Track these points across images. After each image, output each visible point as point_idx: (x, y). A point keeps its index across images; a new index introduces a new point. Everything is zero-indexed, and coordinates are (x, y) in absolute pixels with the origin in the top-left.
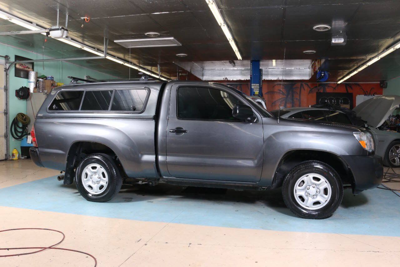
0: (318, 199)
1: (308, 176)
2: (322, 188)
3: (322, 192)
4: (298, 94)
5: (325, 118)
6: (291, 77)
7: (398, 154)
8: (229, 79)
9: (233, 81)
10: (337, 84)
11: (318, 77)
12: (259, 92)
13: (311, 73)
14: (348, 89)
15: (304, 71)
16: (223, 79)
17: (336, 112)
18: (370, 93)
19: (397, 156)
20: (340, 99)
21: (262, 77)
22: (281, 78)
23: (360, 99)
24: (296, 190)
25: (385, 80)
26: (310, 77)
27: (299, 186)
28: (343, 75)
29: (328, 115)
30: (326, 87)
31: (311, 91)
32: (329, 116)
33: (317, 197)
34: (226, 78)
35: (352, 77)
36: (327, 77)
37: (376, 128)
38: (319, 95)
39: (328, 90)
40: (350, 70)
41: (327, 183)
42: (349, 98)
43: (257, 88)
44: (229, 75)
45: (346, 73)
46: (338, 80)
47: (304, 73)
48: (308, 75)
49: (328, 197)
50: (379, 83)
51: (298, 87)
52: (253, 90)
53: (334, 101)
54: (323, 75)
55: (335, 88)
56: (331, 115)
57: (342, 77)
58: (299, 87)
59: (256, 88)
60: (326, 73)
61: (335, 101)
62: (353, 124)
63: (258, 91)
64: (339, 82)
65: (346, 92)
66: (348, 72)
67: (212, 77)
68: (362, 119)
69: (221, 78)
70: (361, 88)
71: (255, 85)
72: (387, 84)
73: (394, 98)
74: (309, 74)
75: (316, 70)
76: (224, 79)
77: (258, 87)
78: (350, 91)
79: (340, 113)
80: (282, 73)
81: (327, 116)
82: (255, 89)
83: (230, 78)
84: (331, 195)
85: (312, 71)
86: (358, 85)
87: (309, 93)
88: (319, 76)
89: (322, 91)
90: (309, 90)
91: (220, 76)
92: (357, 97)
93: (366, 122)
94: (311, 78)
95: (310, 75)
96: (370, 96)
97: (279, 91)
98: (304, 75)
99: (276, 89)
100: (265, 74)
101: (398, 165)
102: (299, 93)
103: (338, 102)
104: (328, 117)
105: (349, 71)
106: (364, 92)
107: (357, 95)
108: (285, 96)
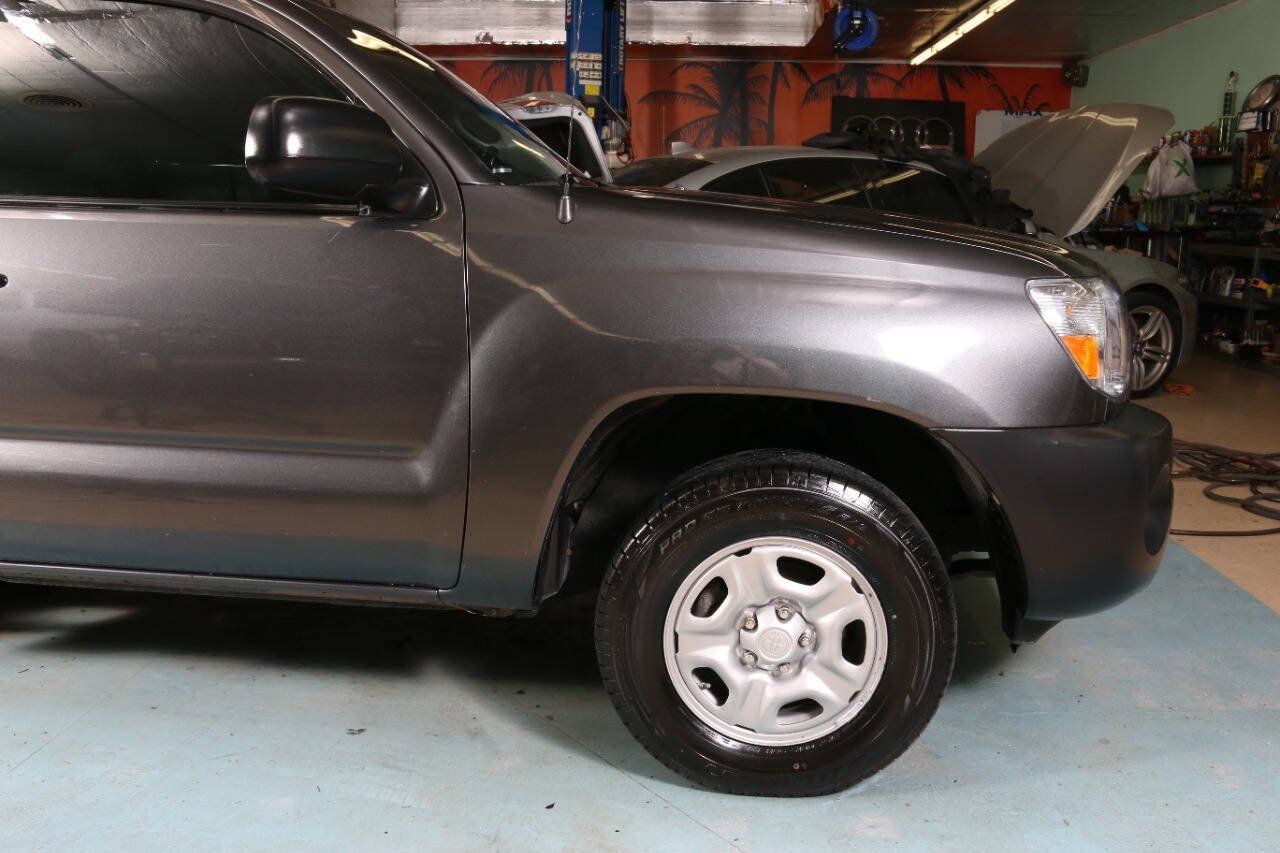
0: (809, 683)
1: (747, 551)
2: (832, 622)
3: (833, 645)
4: (763, 102)
5: (863, 191)
6: (737, 36)
7: (1143, 344)
8: (497, 40)
9: (516, 49)
10: (910, 65)
11: (838, 32)
12: (602, 88)
13: (812, 20)
14: (948, 85)
15: (790, 11)
16: (473, 41)
17: (907, 169)
18: (1026, 103)
19: (1140, 354)
20: (919, 123)
21: (625, 31)
22: (700, 38)
23: (990, 128)
24: (676, 636)
25: (1081, 58)
26: (811, 36)
27: (695, 610)
28: (932, 29)
29: (876, 181)
30: (869, 79)
31: (811, 94)
32: (879, 185)
33: (798, 672)
34: (487, 37)
35: (967, 37)
36: (874, 33)
37: (1066, 240)
38: (840, 106)
39: (877, 90)
40: (963, 8)
41: (859, 591)
42: (952, 122)
43: (595, 70)
44: (497, 24)
45: (947, 20)
46: (913, 50)
47: (787, 20)
48: (802, 29)
49: (867, 675)
50: (1059, 66)
51: (766, 78)
52: (578, 78)
53: (897, 132)
54: (857, 22)
55: (899, 83)
56: (887, 181)
57: (927, 38)
58: (770, 76)
59: (589, 70)
60: (872, 19)
61: (902, 132)
62: (975, 220)
63: (600, 83)
64: (918, 60)
65: (941, 99)
66: (952, 13)
67: (430, 31)
68: (1014, 198)
69: (468, 37)
70: (995, 85)
71: (584, 56)
72: (1086, 69)
73: (1133, 122)
74: (806, 26)
75: (832, 5)
76: (478, 38)
77: (598, 66)
78: (956, 95)
79: (924, 172)
80: (702, 19)
81: (870, 186)
82: (586, 73)
83: (505, 36)
84: (886, 666)
85: (818, 13)
86: (986, 72)
87: (807, 98)
88: (841, 28)
89: (852, 93)
90: (806, 89)
91: (461, 27)
92: (978, 118)
93: (1029, 214)
94: (812, 40)
95: (811, 29)
96: (1024, 115)
97: (691, 92)
98: (784, 28)
99: (684, 80)
100: (635, 23)
101: (1141, 388)
102: (767, 100)
103: (910, 135)
104: (875, 188)
105: (954, 10)
106: (1005, 98)
107: (980, 109)
108: (714, 111)
